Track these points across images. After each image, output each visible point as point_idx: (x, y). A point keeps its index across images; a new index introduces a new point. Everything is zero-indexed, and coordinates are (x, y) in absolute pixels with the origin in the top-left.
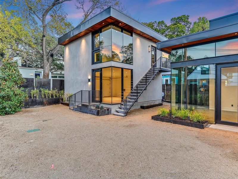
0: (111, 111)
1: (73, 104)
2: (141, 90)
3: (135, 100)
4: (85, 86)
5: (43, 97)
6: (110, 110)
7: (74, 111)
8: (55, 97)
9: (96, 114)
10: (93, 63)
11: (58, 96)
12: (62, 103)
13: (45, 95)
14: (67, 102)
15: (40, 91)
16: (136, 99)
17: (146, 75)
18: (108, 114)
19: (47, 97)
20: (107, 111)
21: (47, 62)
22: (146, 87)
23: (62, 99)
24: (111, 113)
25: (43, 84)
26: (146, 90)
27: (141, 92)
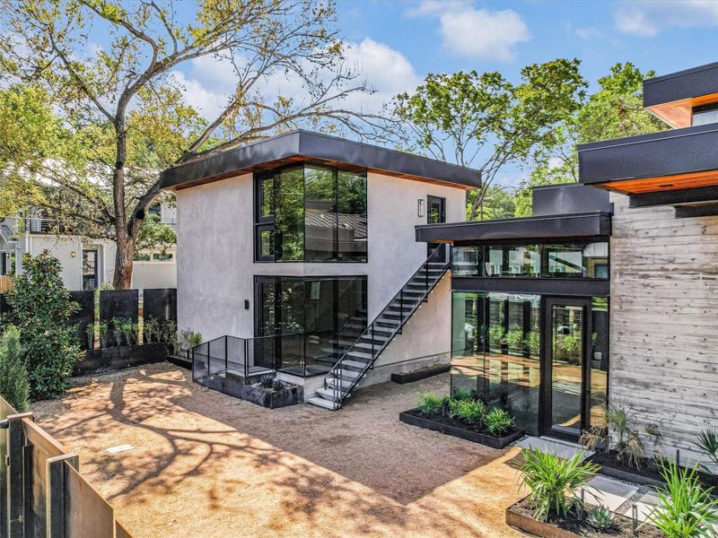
0: (302, 393)
1: (203, 363)
2: (388, 335)
3: (368, 363)
4: (235, 318)
5: (119, 344)
6: (298, 392)
7: (206, 388)
8: (152, 340)
9: (262, 402)
10: (258, 258)
11: (159, 339)
12: (171, 360)
13: (123, 336)
14: (184, 356)
15: (111, 326)
16: (371, 362)
17: (402, 292)
18: (295, 402)
19: (129, 343)
20: (291, 394)
21: (127, 235)
22: (402, 326)
23: (171, 348)
24: (302, 400)
25: (117, 305)
26: (401, 333)
27: (386, 339)
